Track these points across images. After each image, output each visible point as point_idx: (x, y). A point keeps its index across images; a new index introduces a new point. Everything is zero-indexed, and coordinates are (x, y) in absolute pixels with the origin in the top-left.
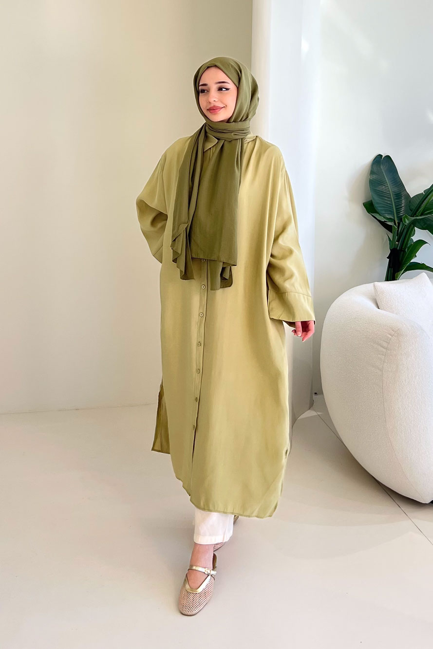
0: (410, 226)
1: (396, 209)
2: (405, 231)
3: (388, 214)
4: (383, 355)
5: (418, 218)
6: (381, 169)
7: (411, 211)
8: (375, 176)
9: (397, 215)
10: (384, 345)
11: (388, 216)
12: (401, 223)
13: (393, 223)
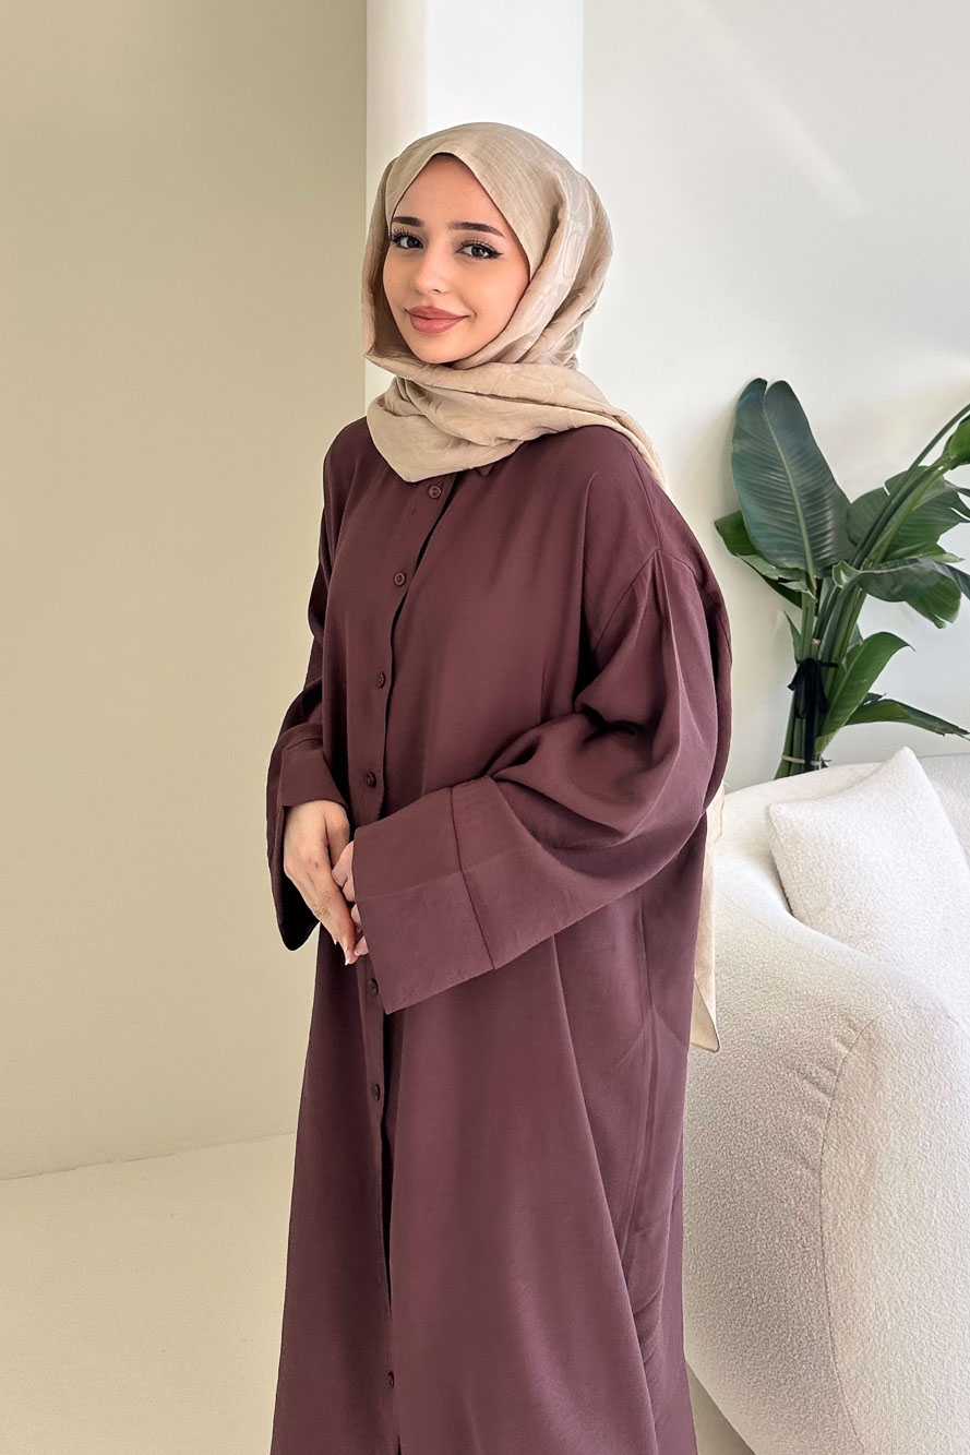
2: (839, 604)
3: (789, 556)
4: (820, 1114)
6: (763, 422)
7: (855, 544)
8: (747, 445)
9: (814, 558)
10: (824, 1079)
11: (789, 565)
12: (825, 581)
13: (803, 583)
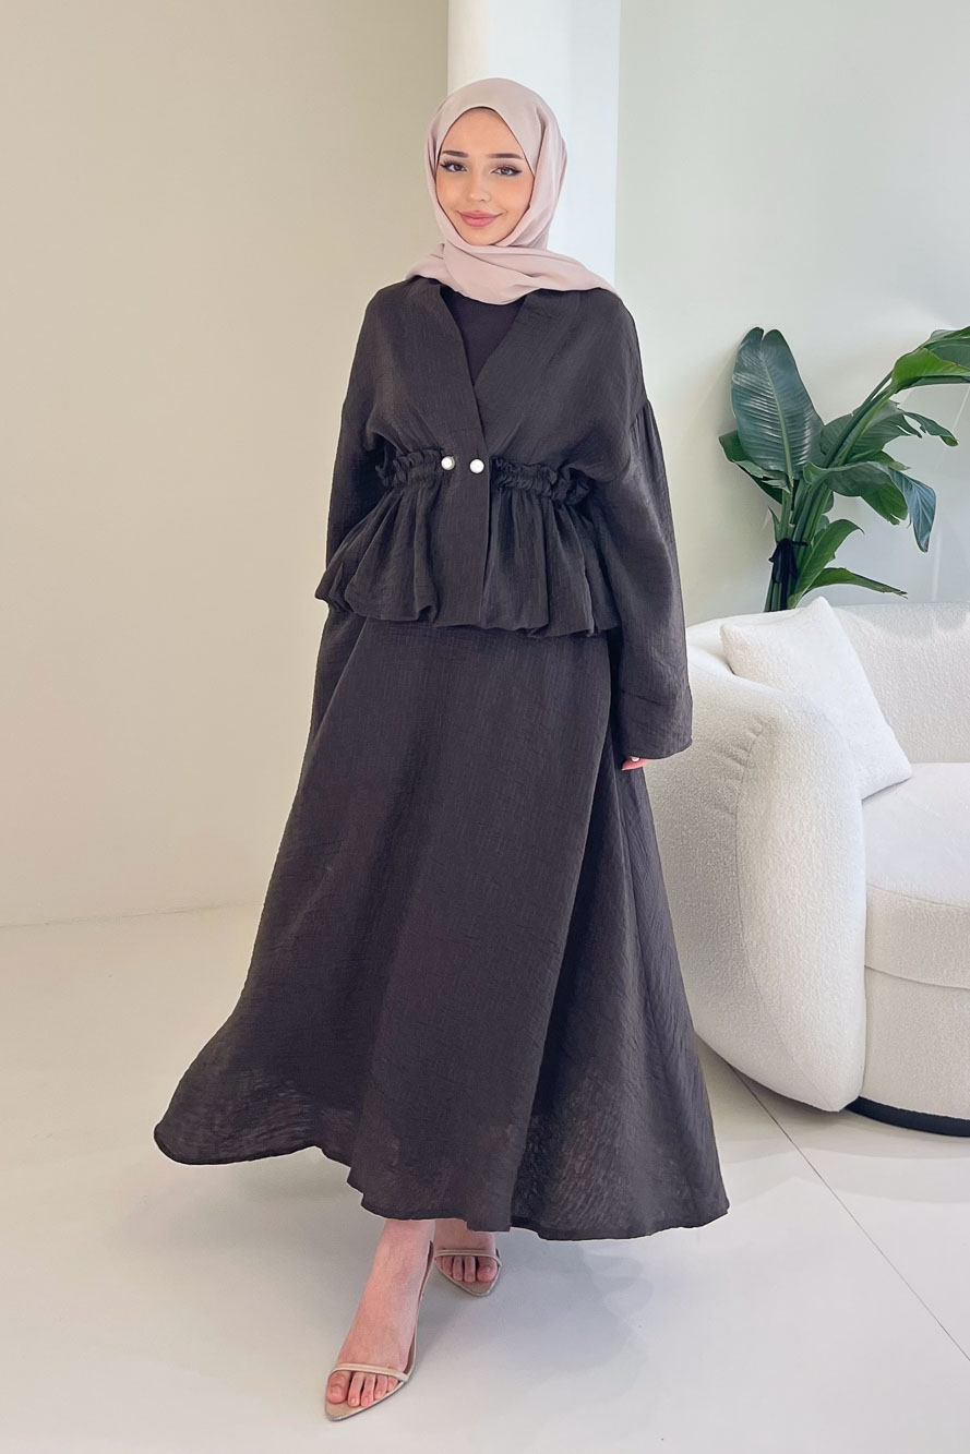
0: (819, 488)
1: (791, 449)
2: (810, 498)
3: (773, 460)
4: (737, 778)
5: (836, 469)
6: (759, 360)
7: (825, 454)
8: (743, 377)
9: (793, 463)
10: (740, 756)
11: (772, 467)
12: (801, 481)
13: (784, 482)
